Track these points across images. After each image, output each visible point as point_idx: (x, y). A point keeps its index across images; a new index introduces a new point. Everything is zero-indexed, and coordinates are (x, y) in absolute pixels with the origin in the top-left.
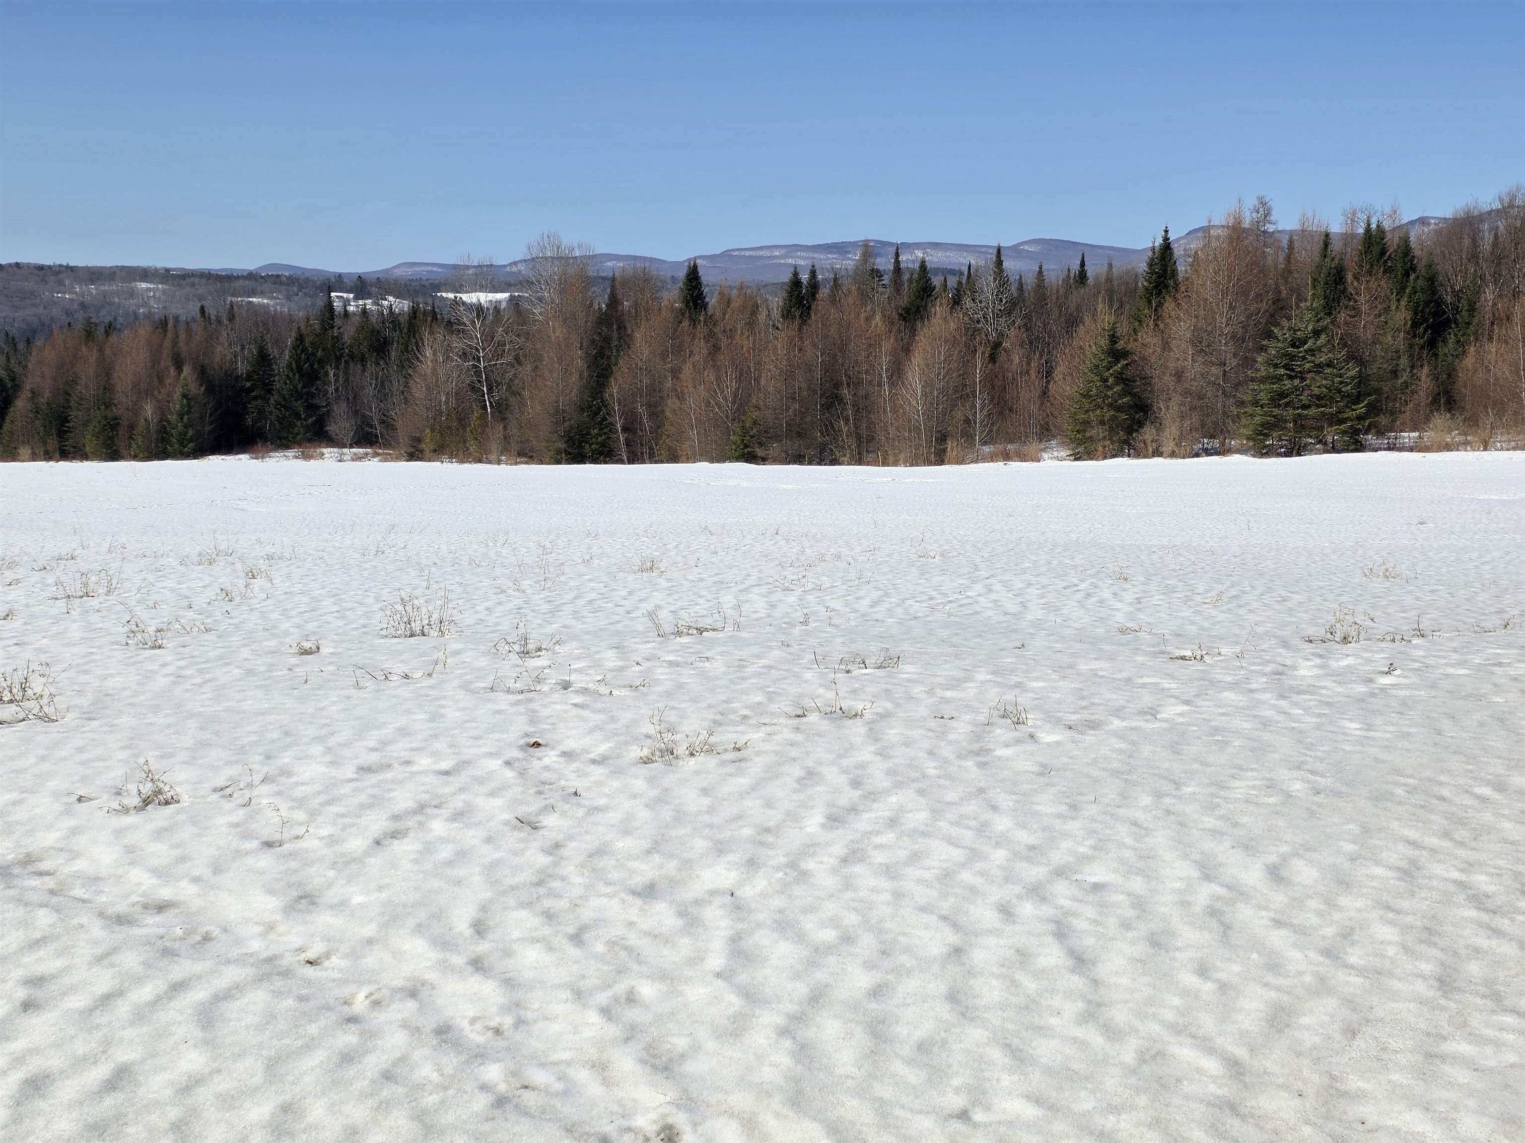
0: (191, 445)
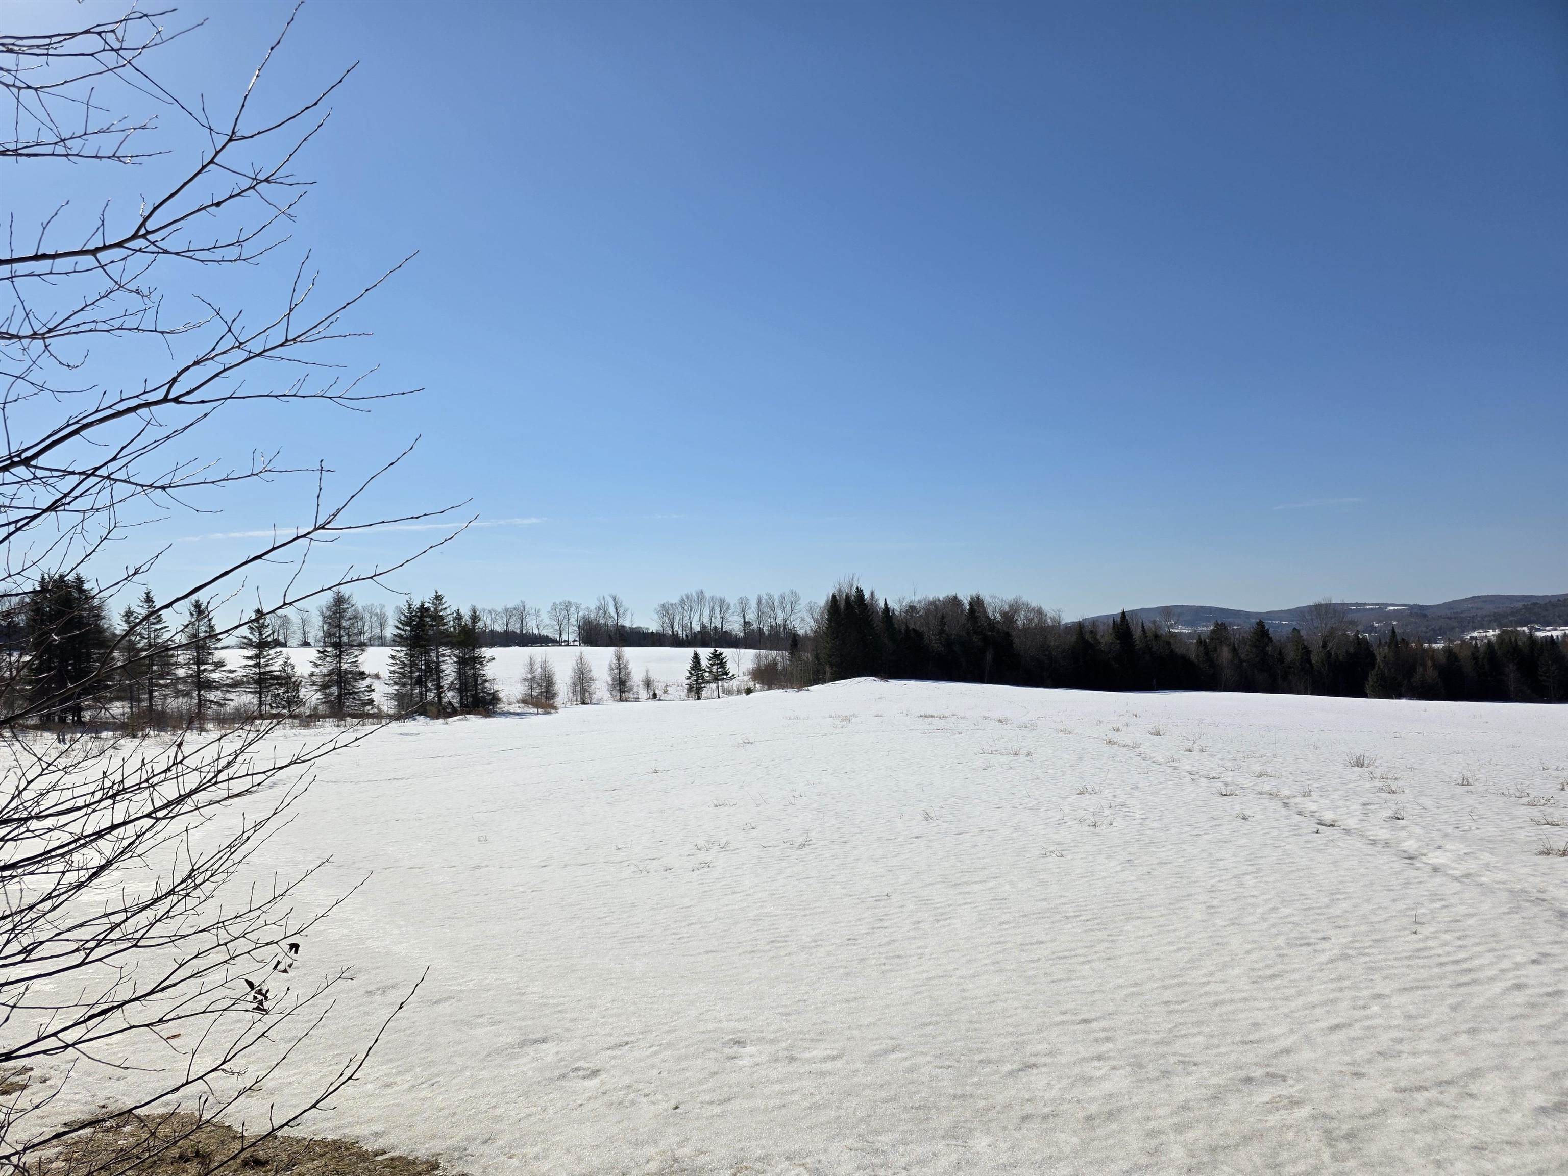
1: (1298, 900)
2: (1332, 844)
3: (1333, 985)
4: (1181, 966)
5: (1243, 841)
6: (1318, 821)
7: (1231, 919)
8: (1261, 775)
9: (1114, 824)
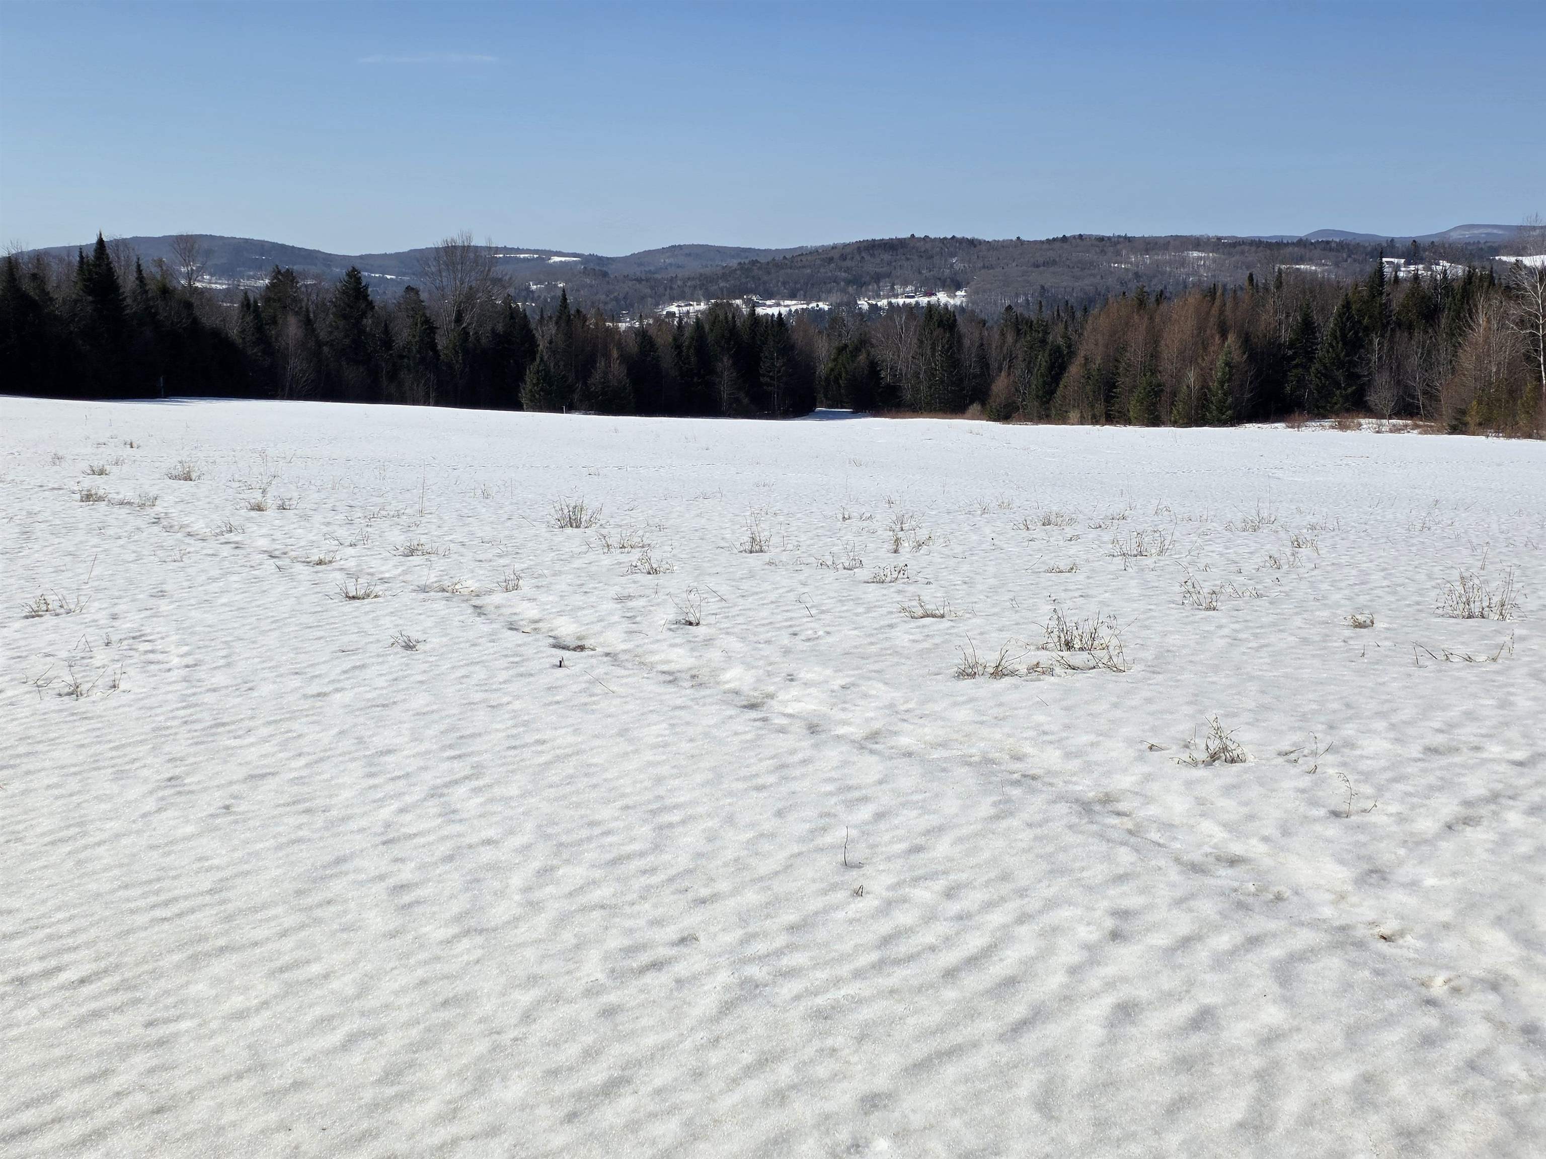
0: (1229, 412)
1: (589, 839)
2: (598, 689)
3: (755, 1087)
4: (368, 1095)
5: (420, 701)
6: (551, 641)
7: (458, 918)
8: (411, 552)
9: (123, 686)
